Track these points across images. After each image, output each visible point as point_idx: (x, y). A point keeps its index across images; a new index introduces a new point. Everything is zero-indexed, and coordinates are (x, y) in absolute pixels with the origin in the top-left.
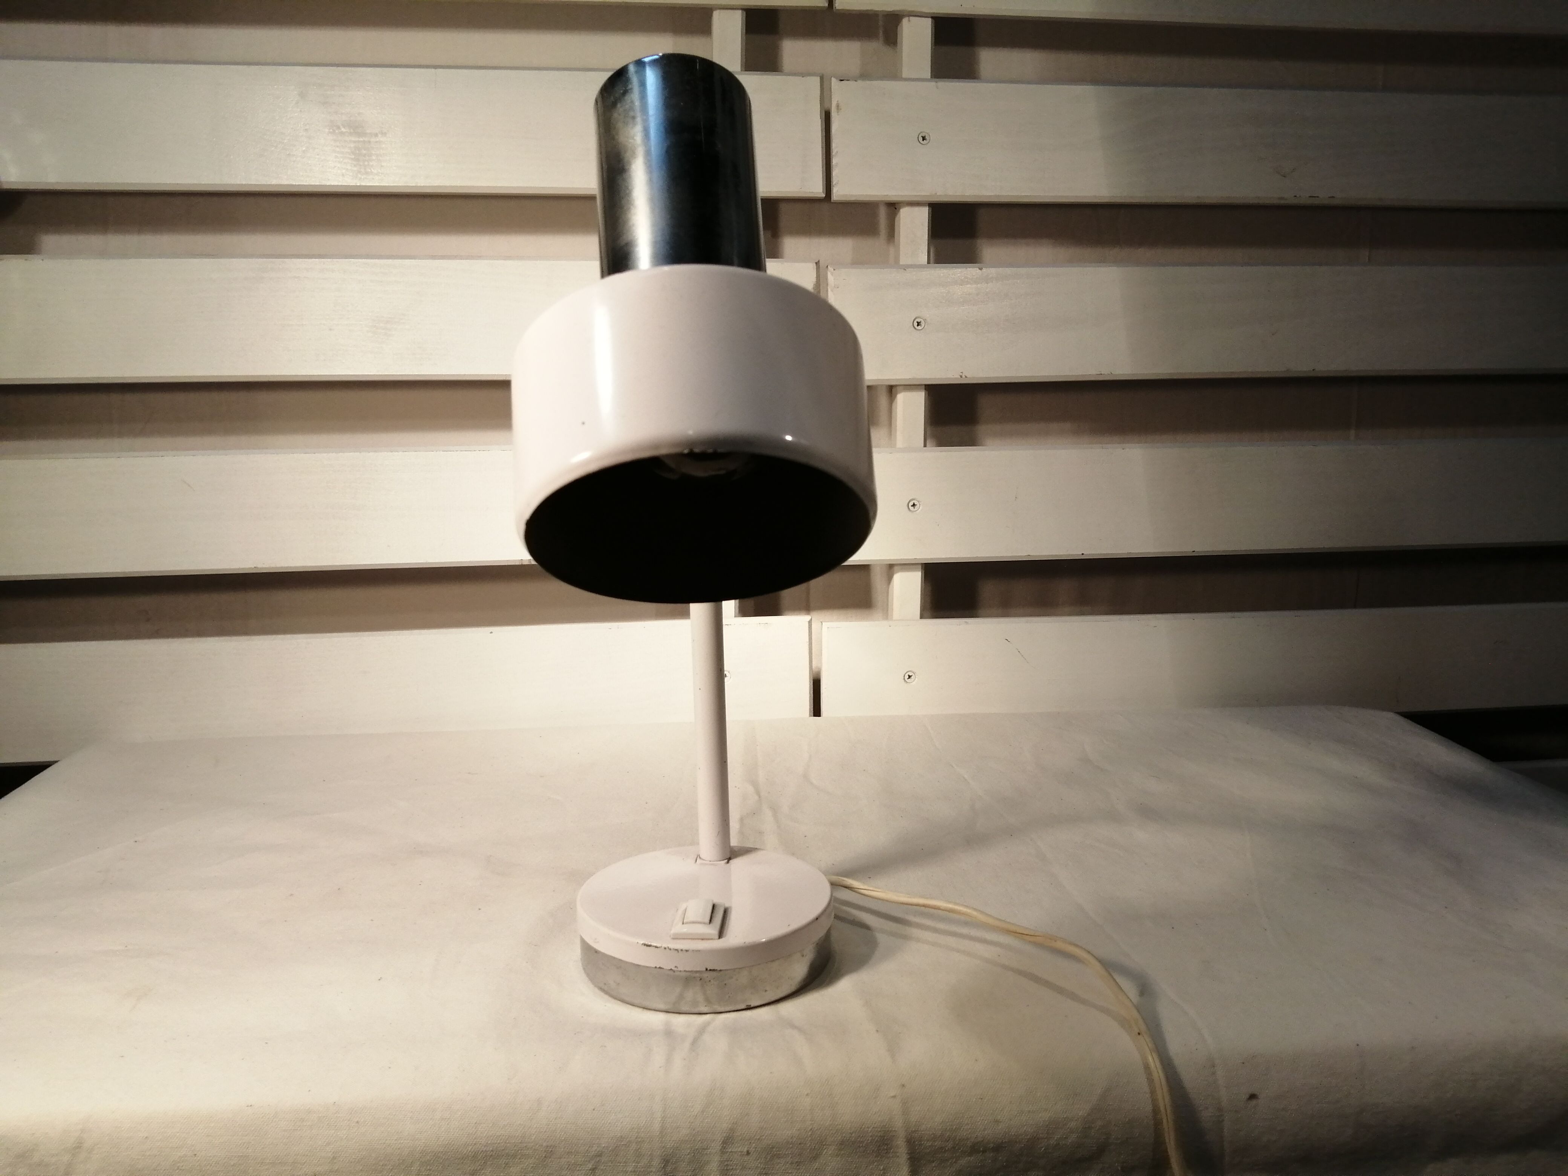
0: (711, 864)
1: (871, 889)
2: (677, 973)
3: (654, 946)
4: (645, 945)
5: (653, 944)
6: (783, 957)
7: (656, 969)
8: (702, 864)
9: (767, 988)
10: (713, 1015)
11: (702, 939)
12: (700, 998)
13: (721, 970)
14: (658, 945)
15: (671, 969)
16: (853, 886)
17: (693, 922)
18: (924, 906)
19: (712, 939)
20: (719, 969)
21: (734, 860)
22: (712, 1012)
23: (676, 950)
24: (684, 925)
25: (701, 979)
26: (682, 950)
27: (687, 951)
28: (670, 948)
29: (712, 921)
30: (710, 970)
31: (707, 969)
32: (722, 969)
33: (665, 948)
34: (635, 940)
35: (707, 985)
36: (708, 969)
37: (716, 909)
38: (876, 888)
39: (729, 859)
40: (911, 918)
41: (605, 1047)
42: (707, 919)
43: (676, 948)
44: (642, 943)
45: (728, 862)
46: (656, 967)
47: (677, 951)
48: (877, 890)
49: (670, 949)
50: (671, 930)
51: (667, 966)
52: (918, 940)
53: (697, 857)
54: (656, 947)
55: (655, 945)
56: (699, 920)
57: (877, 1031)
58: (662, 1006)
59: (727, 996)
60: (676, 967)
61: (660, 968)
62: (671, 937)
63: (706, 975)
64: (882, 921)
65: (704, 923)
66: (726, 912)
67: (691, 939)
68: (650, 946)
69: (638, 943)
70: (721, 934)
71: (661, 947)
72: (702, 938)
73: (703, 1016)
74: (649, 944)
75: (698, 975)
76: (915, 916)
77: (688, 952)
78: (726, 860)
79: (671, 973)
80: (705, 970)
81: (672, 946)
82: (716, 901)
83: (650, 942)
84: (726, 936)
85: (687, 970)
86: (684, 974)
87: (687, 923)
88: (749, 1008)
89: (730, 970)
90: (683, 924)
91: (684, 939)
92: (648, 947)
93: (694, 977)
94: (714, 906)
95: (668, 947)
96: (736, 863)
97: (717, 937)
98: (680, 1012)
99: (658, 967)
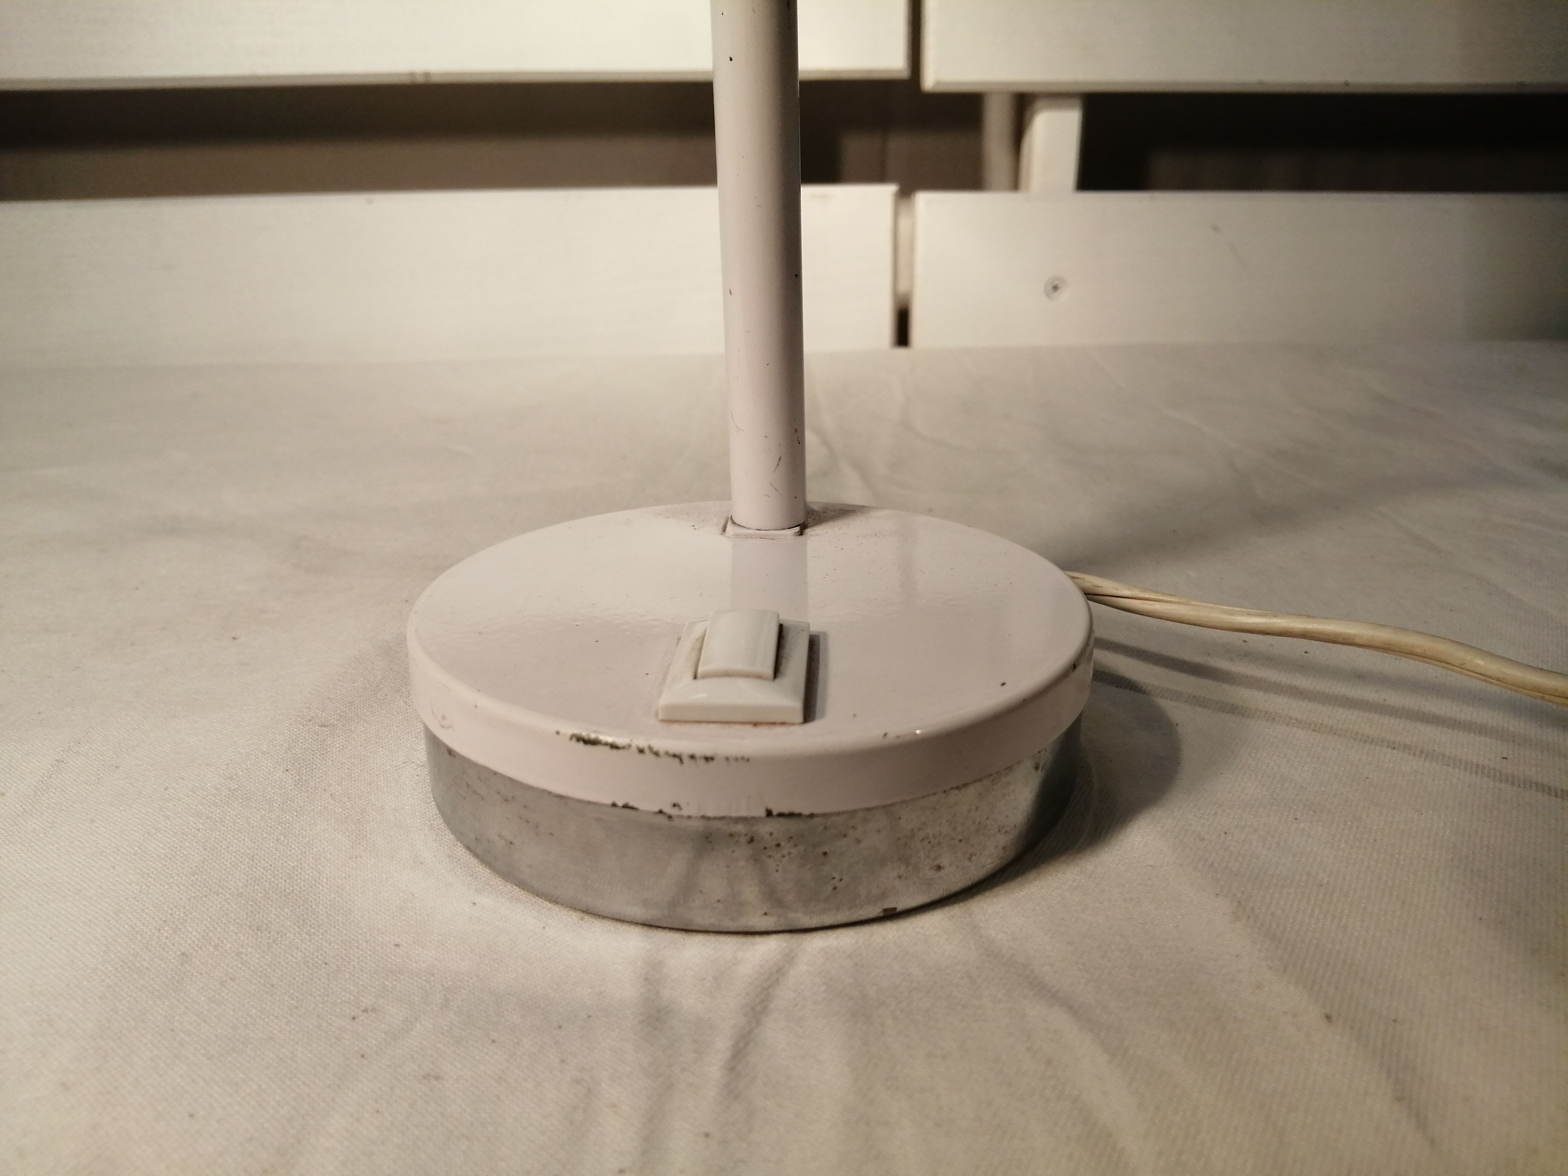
0: (757, 537)
1: (1152, 596)
2: (676, 822)
3: (606, 744)
4: (579, 739)
5: (603, 738)
6: (990, 775)
7: (614, 809)
8: (738, 536)
9: (945, 861)
10: (787, 936)
11: (755, 724)
12: (750, 891)
13: (812, 816)
14: (620, 741)
15: (661, 812)
16: (1100, 591)
17: (727, 674)
18: (1305, 635)
19: (783, 724)
20: (806, 812)
21: (814, 528)
22: (782, 928)
23: (675, 756)
24: (700, 682)
25: (751, 840)
26: (692, 757)
27: (708, 759)
28: (655, 749)
29: (782, 668)
30: (781, 815)
31: (769, 813)
32: (815, 812)
33: (641, 751)
34: (550, 725)
35: (770, 857)
36: (775, 813)
37: (790, 638)
38: (1163, 594)
39: (803, 528)
40: (1224, 664)
41: (437, 1078)
42: (769, 670)
43: (677, 752)
44: (570, 729)
45: (801, 533)
46: (614, 805)
47: (677, 760)
48: (1169, 599)
49: (657, 754)
50: (660, 694)
51: (648, 804)
52: (1271, 717)
53: (726, 523)
54: (614, 746)
55: (610, 739)
56: (739, 666)
57: (1328, 1017)
58: (637, 911)
59: (830, 888)
60: (674, 805)
61: (626, 806)
62: (661, 716)
63: (765, 829)
64: (1157, 670)
65: (759, 677)
66: (814, 645)
67: (722, 722)
68: (594, 742)
69: (558, 733)
70: (809, 713)
71: (629, 746)
72: (755, 721)
73: (758, 939)
74: (593, 736)
75: (740, 828)
76: (1232, 660)
77: (711, 763)
78: (797, 529)
79: (662, 820)
80: (763, 813)
81: (659, 744)
82: (787, 618)
83: (595, 732)
84: (823, 716)
85: (710, 813)
86: (697, 825)
87: (707, 676)
88: (891, 915)
89: (838, 814)
90: (695, 677)
91: (699, 722)
92: (589, 748)
93: (731, 835)
94: (781, 632)
95: (650, 748)
96: (818, 535)
97: (800, 718)
98: (690, 928)
99: (620, 803)
